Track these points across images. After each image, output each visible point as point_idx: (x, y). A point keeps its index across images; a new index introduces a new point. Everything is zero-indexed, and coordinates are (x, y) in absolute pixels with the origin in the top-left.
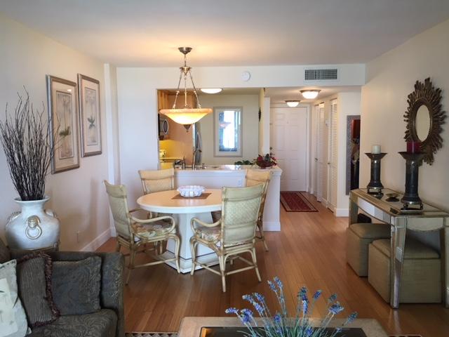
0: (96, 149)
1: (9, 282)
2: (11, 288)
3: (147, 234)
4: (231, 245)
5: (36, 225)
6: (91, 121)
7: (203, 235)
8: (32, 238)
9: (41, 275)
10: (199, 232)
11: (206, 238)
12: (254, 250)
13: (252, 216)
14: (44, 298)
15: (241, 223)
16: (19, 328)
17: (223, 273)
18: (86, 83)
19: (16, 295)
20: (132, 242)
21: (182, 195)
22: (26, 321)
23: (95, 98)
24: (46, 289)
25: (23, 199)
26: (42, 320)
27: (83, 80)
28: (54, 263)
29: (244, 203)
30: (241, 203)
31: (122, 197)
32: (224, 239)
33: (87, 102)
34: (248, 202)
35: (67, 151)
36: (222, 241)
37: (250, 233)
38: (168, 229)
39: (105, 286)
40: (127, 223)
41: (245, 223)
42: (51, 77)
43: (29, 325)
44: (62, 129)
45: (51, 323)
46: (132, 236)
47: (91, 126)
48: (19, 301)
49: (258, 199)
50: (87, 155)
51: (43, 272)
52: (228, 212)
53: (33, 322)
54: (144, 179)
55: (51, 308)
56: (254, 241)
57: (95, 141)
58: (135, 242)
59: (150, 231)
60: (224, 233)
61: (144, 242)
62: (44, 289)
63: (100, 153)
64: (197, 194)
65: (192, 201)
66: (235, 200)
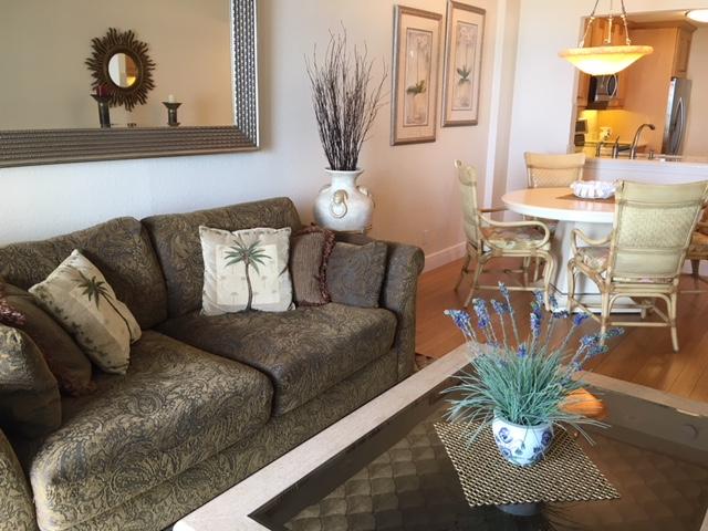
0: (468, 116)
1: (279, 249)
2: (280, 256)
3: (502, 244)
4: (628, 280)
5: (342, 200)
6: (464, 74)
7: (586, 257)
8: (335, 216)
9: (316, 252)
10: (582, 253)
11: (589, 263)
12: (674, 297)
13: (675, 239)
14: (315, 277)
15: (650, 247)
16: (281, 299)
17: (604, 321)
18: (459, 15)
19: (284, 265)
20: (479, 251)
21: (577, 193)
22: (290, 295)
23: (474, 37)
24: (320, 268)
25: (333, 168)
26: (308, 300)
27: (455, 10)
28: (338, 244)
29: (660, 212)
30: (652, 211)
31: (470, 184)
32: (614, 268)
33: (458, 43)
34: (669, 212)
35: (417, 116)
36: (609, 269)
37: (668, 267)
38: (537, 242)
39: (390, 282)
40: (474, 223)
41: (658, 247)
42: (400, 7)
43: (294, 300)
44: (412, 83)
45: (318, 305)
46: (479, 242)
47: (462, 81)
48: (287, 273)
49: (693, 209)
50: (448, 125)
51: (319, 249)
52: (624, 224)
53: (299, 298)
54: (531, 167)
55: (321, 290)
56: (676, 282)
57: (466, 105)
58: (484, 252)
59: (509, 240)
60: (615, 257)
61: (496, 254)
62: (317, 267)
63: (474, 123)
64: (600, 195)
65: (590, 204)
66: (641, 205)
